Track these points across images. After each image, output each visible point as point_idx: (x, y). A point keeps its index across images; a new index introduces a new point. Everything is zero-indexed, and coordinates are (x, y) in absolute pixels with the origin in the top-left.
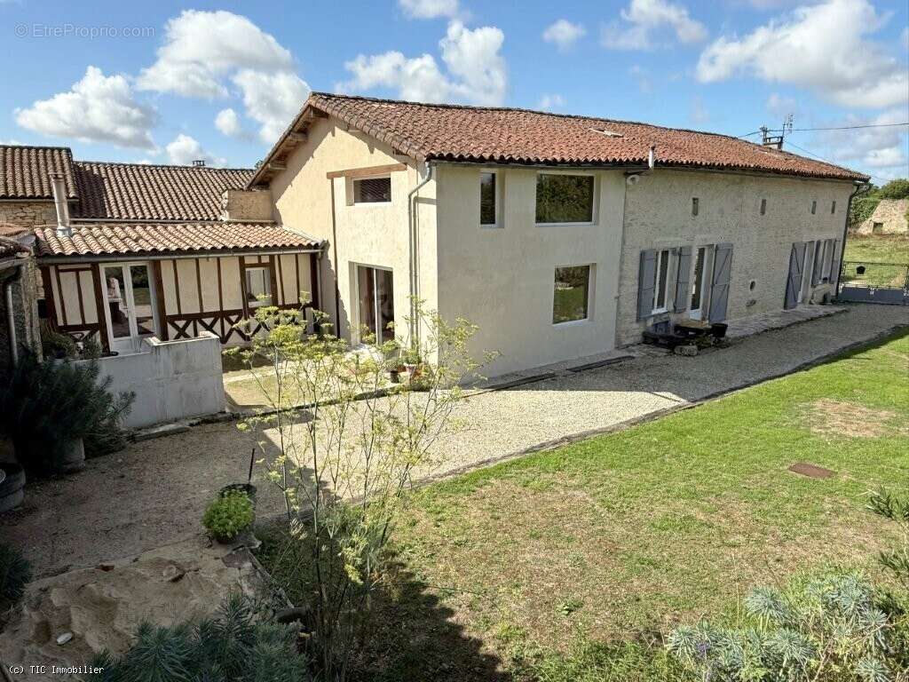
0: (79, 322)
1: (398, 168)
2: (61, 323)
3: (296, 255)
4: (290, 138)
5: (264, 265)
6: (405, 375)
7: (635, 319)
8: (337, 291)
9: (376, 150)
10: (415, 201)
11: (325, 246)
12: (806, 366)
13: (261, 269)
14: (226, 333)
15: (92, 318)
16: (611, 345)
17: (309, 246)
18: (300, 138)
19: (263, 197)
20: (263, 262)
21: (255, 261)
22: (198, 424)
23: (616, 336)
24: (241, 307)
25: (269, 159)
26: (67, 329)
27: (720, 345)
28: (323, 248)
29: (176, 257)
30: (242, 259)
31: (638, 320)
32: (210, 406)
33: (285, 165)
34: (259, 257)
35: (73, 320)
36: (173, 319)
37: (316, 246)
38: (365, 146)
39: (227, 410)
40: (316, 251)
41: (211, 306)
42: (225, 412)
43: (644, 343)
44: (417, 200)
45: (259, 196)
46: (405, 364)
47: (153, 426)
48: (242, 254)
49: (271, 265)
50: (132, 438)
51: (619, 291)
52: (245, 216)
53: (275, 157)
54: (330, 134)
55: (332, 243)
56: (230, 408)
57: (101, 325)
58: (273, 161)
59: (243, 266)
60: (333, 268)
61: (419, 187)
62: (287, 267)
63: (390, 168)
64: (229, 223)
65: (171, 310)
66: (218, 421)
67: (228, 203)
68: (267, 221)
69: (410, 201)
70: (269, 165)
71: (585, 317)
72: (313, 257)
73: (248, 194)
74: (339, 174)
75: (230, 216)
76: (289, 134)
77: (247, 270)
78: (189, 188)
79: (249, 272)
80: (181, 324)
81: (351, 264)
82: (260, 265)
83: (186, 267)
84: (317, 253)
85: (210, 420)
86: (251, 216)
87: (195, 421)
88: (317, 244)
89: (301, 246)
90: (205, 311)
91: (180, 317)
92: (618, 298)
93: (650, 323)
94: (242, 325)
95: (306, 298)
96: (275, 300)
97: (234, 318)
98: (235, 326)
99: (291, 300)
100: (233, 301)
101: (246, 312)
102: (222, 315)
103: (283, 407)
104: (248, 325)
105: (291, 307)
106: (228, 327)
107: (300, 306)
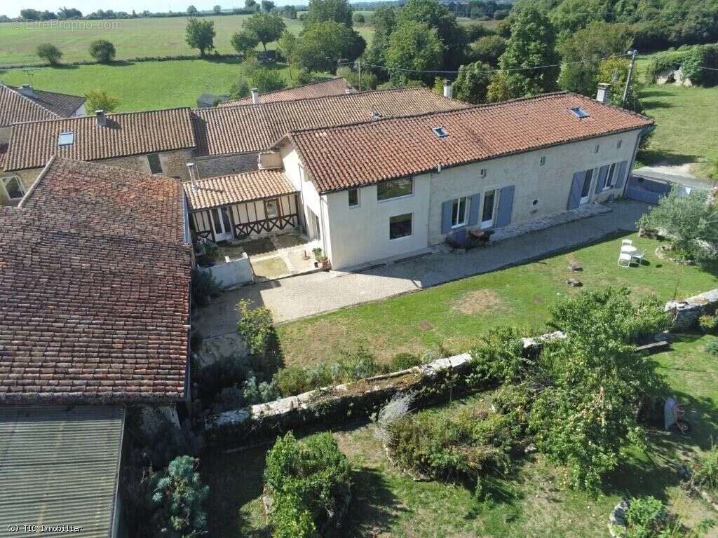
0: (203, 230)
2: (197, 231)
3: (288, 197)
5: (274, 200)
7: (439, 233)
11: (299, 192)
12: (502, 268)
14: (260, 230)
15: (208, 228)
16: (425, 245)
17: (292, 192)
19: (278, 155)
21: (270, 200)
23: (428, 241)
24: (265, 218)
26: (200, 233)
29: (237, 204)
31: (442, 233)
35: (202, 229)
36: (238, 226)
41: (253, 219)
45: (275, 155)
47: (229, 287)
48: (264, 199)
49: (277, 200)
50: (223, 291)
52: (269, 165)
57: (211, 231)
59: (265, 202)
62: (284, 202)
65: (237, 223)
66: (249, 285)
67: (261, 160)
71: (410, 234)
72: (295, 197)
73: (269, 155)
75: (262, 166)
80: (241, 227)
81: (307, 206)
82: (272, 200)
83: (242, 207)
84: (297, 195)
85: (247, 284)
86: (271, 165)
88: (296, 192)
89: (289, 193)
90: (250, 221)
91: (240, 225)
93: (451, 233)
94: (266, 226)
95: (294, 212)
96: (280, 214)
97: (262, 223)
98: (263, 226)
99: (287, 213)
100: (261, 217)
101: (268, 220)
102: (257, 222)
103: (272, 278)
104: (268, 225)
105: (287, 216)
106: (260, 227)
107: (291, 216)
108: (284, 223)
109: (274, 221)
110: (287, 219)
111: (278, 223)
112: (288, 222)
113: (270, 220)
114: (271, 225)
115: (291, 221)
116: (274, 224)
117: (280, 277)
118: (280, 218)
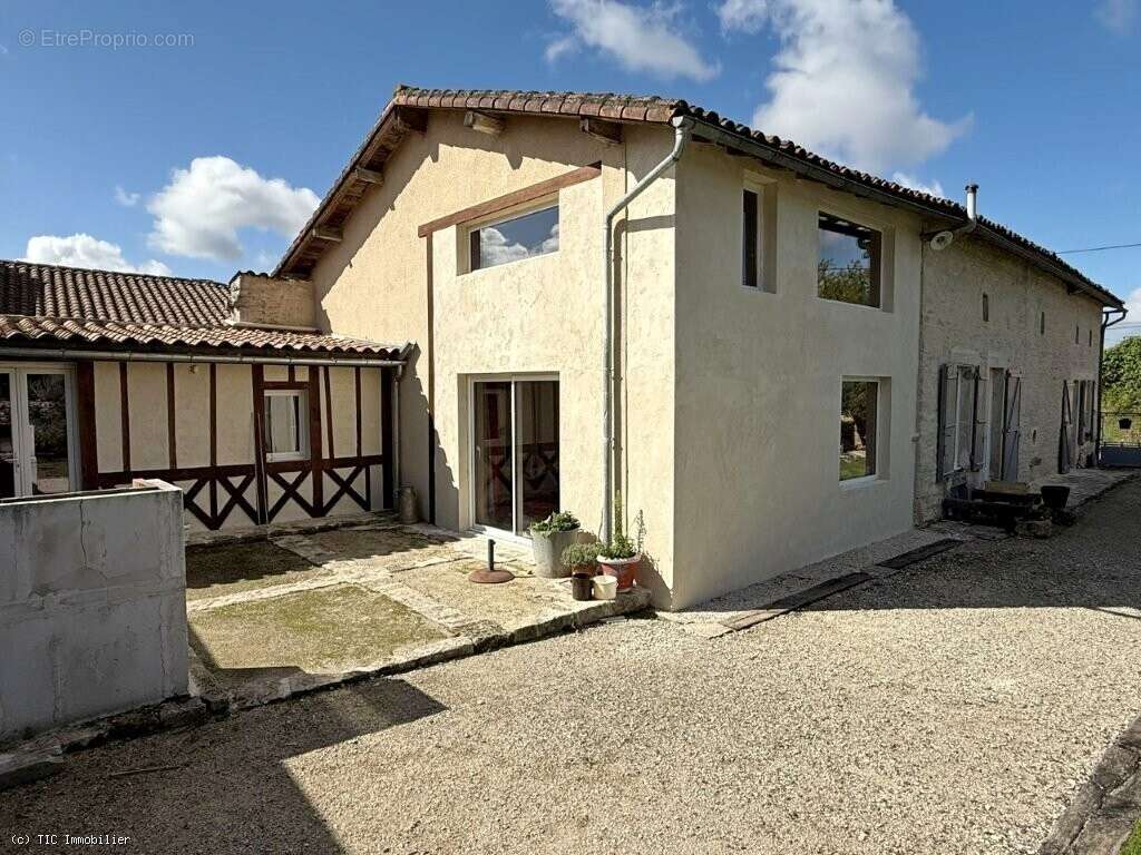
1: (575, 179)
3: (358, 368)
4: (355, 176)
5: (299, 386)
6: (606, 583)
7: (934, 480)
8: (432, 432)
9: (526, 160)
10: (619, 229)
11: (411, 353)
13: (291, 393)
14: (220, 509)
16: (909, 521)
17: (383, 354)
18: (371, 178)
19: (300, 289)
20: (297, 380)
21: (284, 378)
22: (96, 743)
23: (914, 504)
24: (252, 461)
25: (315, 220)
27: (1065, 520)
28: (406, 359)
29: (126, 355)
30: (258, 370)
31: (939, 480)
32: (140, 684)
33: (340, 234)
34: (291, 368)
36: (111, 480)
37: (395, 354)
38: (503, 159)
39: (194, 690)
40: (395, 363)
41: (194, 458)
42: (188, 697)
43: (947, 517)
44: (625, 226)
45: (294, 289)
46: (600, 559)
48: (258, 360)
49: (312, 387)
51: (918, 430)
52: (267, 319)
53: (324, 216)
54: (429, 159)
55: (424, 348)
56: (204, 681)
58: (320, 226)
59: (259, 385)
60: (425, 392)
61: (628, 200)
62: (341, 391)
63: (558, 183)
64: (239, 328)
65: (109, 463)
66: (162, 727)
67: (240, 297)
68: (304, 329)
69: (609, 230)
70: (314, 232)
71: (872, 472)
72: (388, 376)
73: (273, 284)
74: (443, 223)
75: (242, 317)
76: (353, 169)
77: (267, 393)
78: (182, 302)
79: (269, 397)
81: (462, 378)
82: (291, 384)
83: (147, 385)
84: (396, 367)
86: (279, 320)
87: (86, 735)
88: (396, 351)
89: (368, 353)
90: (180, 466)
92: (916, 440)
93: (950, 485)
94: (250, 495)
95: (373, 447)
96: (316, 450)
97: (236, 481)
98: (237, 496)
99: (345, 449)
100: (236, 450)
101: (261, 471)
102: (214, 474)
103: (338, 670)
104: (262, 492)
105: (345, 463)
106: (224, 497)
107: (361, 463)
108: (330, 488)
109: (290, 477)
110: (344, 473)
111: (306, 490)
112: (345, 487)
113: (276, 470)
114: (275, 492)
115: (359, 485)
116: (291, 491)
117: (400, 658)
118: (316, 465)
